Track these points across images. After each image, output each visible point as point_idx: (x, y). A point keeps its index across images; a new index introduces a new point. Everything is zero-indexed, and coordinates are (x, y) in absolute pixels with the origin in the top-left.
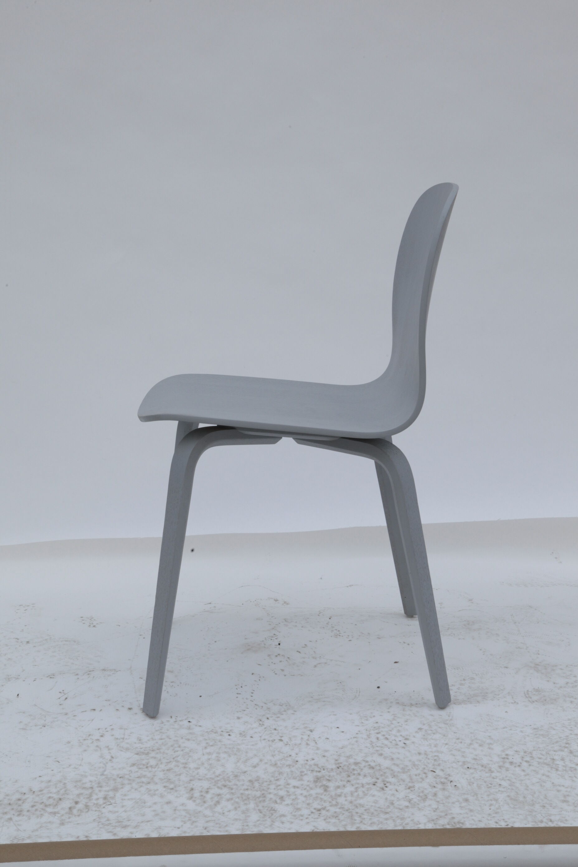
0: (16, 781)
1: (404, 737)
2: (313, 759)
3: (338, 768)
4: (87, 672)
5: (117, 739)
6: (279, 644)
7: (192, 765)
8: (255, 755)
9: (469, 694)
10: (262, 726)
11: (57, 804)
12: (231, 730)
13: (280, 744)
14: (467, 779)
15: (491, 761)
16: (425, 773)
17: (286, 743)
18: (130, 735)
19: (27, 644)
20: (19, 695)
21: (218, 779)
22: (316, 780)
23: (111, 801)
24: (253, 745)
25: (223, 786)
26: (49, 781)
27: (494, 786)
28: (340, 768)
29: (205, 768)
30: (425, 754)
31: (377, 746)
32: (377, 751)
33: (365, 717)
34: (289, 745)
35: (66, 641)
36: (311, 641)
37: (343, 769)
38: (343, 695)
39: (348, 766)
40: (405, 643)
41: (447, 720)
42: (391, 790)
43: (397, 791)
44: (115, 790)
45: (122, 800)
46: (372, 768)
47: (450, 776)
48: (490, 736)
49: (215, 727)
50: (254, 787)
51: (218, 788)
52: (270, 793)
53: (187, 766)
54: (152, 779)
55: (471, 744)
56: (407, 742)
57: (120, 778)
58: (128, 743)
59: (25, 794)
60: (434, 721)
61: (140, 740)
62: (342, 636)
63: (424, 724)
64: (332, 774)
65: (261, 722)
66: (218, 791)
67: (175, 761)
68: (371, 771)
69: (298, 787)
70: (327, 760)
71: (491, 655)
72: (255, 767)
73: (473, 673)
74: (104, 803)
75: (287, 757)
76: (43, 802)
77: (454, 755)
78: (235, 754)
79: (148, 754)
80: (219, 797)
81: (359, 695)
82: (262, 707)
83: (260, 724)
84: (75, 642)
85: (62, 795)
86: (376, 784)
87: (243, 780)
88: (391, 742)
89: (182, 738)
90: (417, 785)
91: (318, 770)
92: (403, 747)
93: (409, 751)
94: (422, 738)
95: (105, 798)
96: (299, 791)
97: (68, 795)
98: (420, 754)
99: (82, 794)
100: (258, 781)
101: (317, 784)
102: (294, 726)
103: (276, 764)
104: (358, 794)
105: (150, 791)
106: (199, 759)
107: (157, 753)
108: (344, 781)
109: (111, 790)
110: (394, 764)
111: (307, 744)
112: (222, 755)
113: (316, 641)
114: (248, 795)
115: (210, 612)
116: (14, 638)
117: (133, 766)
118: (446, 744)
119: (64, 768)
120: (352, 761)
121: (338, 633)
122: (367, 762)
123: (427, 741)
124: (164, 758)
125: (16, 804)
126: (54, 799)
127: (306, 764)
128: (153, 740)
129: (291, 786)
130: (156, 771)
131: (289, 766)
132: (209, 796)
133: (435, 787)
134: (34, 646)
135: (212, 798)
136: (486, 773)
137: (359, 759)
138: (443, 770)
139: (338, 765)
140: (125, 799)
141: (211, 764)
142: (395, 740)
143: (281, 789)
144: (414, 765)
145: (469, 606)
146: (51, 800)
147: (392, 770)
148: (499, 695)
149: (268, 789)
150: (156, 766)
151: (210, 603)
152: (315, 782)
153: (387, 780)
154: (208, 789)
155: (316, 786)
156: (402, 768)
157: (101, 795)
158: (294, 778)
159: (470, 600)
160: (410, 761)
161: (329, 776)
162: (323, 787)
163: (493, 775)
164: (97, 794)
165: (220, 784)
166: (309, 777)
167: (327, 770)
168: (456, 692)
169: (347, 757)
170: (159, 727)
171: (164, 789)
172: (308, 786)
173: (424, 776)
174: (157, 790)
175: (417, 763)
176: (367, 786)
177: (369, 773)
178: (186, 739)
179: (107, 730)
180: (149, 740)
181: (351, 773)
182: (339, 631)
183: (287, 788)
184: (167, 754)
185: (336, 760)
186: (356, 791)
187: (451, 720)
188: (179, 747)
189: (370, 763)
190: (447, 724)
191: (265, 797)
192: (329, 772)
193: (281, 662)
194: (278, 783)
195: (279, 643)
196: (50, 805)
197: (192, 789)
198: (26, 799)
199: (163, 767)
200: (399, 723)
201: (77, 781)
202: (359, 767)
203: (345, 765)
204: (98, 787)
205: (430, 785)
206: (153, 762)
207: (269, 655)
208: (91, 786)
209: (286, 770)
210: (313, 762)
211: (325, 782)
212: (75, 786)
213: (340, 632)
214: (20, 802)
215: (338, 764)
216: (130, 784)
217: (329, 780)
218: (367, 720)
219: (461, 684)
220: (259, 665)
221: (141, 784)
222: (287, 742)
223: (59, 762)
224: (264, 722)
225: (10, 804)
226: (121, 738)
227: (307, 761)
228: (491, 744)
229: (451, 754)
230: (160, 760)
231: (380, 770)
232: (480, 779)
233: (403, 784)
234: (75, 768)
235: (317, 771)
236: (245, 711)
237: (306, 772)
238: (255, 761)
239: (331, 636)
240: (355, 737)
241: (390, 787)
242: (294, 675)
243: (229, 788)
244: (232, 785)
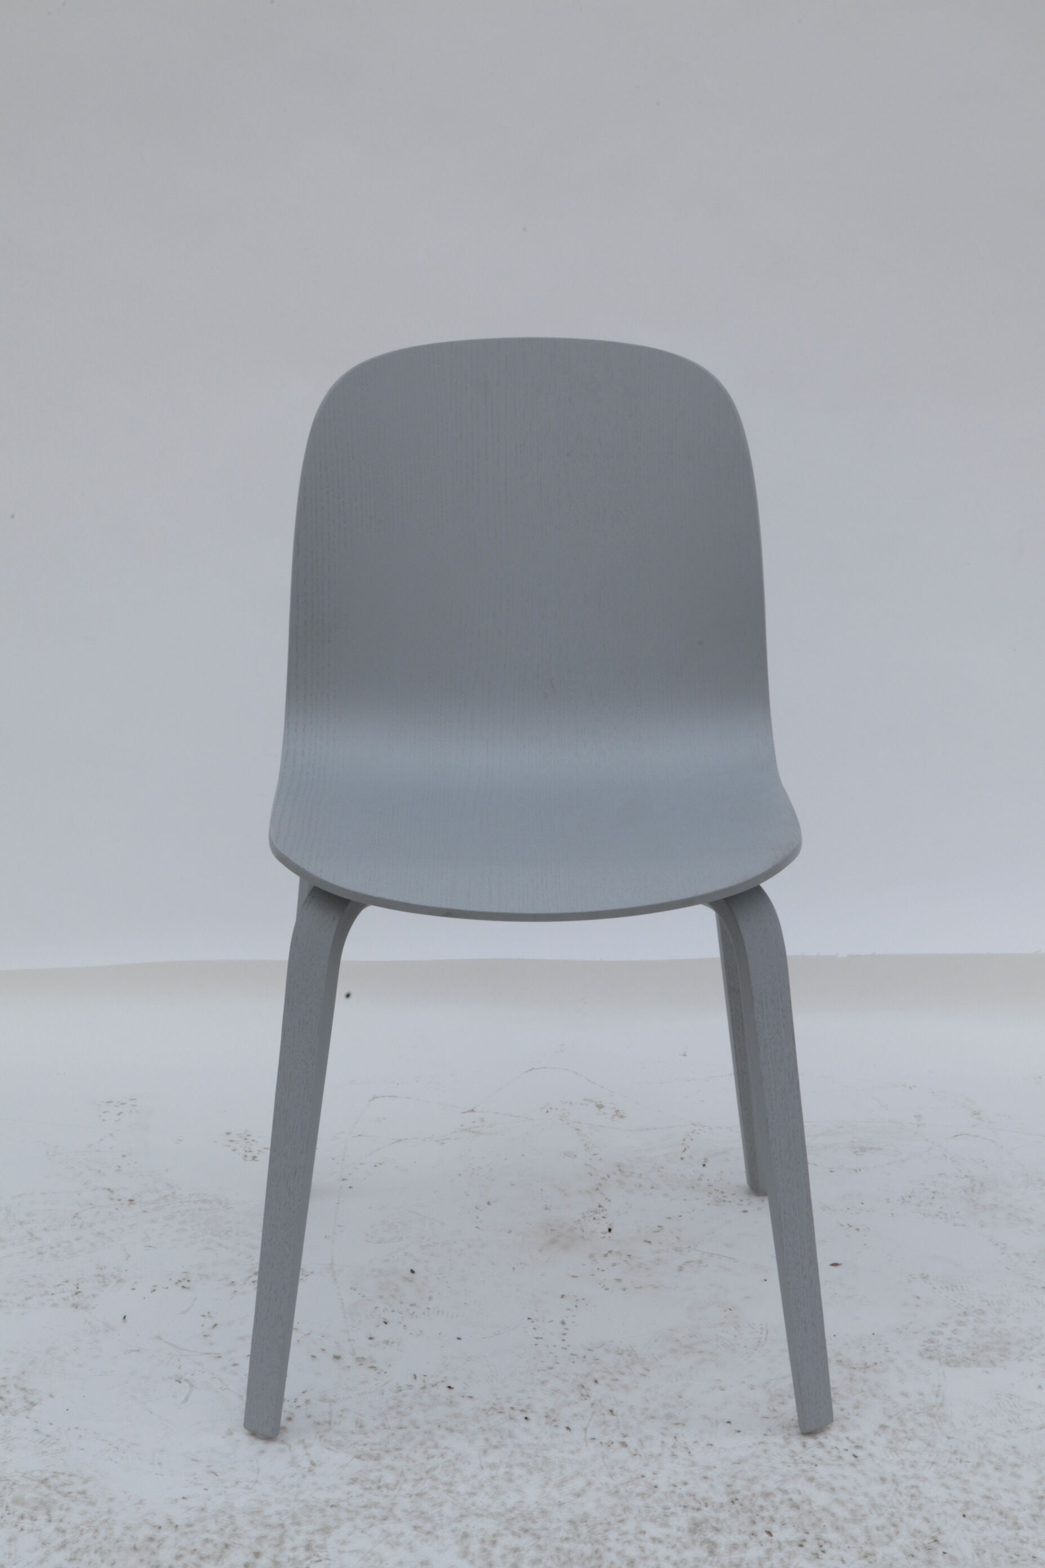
0: (141, 1502)
1: (853, 1442)
2: (685, 1484)
3: (733, 1502)
4: (250, 1277)
5: (318, 1424)
6: (610, 1230)
7: (462, 1488)
8: (578, 1473)
9: (975, 1343)
10: (586, 1399)
11: (221, 1556)
12: (528, 1406)
13: (623, 1454)
14: (973, 1542)
15: (1017, 1502)
16: (894, 1525)
17: (634, 1452)
18: (341, 1416)
19: (129, 1205)
20: (126, 1317)
21: (513, 1515)
22: (692, 1527)
23: (321, 1554)
24: (572, 1452)
25: (522, 1530)
26: (203, 1510)
27: (1024, 1560)
28: (736, 1502)
29: (487, 1494)
30: (894, 1481)
31: (804, 1462)
32: (804, 1471)
33: (780, 1395)
34: (640, 1456)
35: (204, 1201)
36: (670, 1218)
37: (741, 1505)
38: (735, 1336)
39: (751, 1500)
40: (851, 1226)
41: (934, 1406)
42: (832, 1559)
43: (843, 1561)
44: (325, 1530)
45: (341, 1552)
46: (796, 1507)
47: (940, 1533)
48: (1014, 1447)
49: (498, 1399)
50: (579, 1536)
51: (514, 1533)
52: (609, 1550)
53: (453, 1488)
54: (391, 1510)
55: (979, 1465)
56: (859, 1453)
57: (332, 1506)
58: (338, 1433)
59: (160, 1528)
60: (909, 1410)
61: (361, 1426)
62: (730, 1202)
63: (890, 1417)
64: (723, 1515)
65: (583, 1391)
66: (515, 1542)
67: (431, 1478)
68: (793, 1513)
69: (660, 1542)
70: (712, 1486)
71: (1017, 1255)
72: (578, 1495)
73: (982, 1300)
74: (308, 1558)
75: (637, 1478)
76: (195, 1550)
77: (948, 1488)
78: (541, 1469)
79: (377, 1458)
80: (516, 1555)
81: (766, 1339)
82: (585, 1357)
83: (582, 1395)
84: (220, 1203)
85: (229, 1538)
86: (804, 1544)
87: (559, 1521)
88: (829, 1452)
89: (439, 1426)
90: (880, 1551)
91: (697, 1505)
92: (853, 1465)
93: (864, 1474)
94: (887, 1447)
95: (308, 1548)
96: (662, 1551)
97: (239, 1537)
98: (883, 1480)
99: (265, 1537)
100: (586, 1521)
101: (695, 1537)
102: (646, 1409)
103: (617, 1492)
104: (772, 1564)
105: (389, 1535)
106: (475, 1476)
107: (396, 1458)
108: (744, 1532)
109: (318, 1531)
110: (837, 1500)
111: (673, 1455)
112: (517, 1471)
113: (680, 1216)
114: (570, 1551)
115: (473, 1132)
116: (104, 1189)
117: (352, 1483)
118: (933, 1463)
119: (226, 1487)
120: (757, 1488)
121: (721, 1196)
122: (785, 1492)
123: (897, 1454)
124: (409, 1470)
125: (147, 1548)
126: (216, 1545)
127: (673, 1492)
128: (385, 1428)
129: (647, 1536)
130: (396, 1496)
131: (642, 1495)
132: (497, 1552)
133: (913, 1556)
134: (144, 1212)
135: (503, 1556)
136: (1008, 1529)
137: (771, 1486)
138: (927, 1520)
139: (732, 1497)
140: (344, 1552)
141: (497, 1487)
142: (836, 1448)
143: (629, 1542)
144: (874, 1506)
145: (974, 1126)
146: (210, 1546)
147: (833, 1515)
148: (1031, 1349)
149: (606, 1539)
150: (396, 1485)
151: (472, 1111)
152: (692, 1531)
153: (825, 1536)
154: (494, 1535)
155: (694, 1542)
156: (852, 1510)
157: (300, 1540)
158: (653, 1520)
159: (976, 1113)
160: (866, 1495)
161: (717, 1520)
162: (707, 1545)
163: (1022, 1534)
164: (292, 1539)
165: (516, 1526)
166: (681, 1521)
167: (713, 1506)
168: (949, 1339)
169: (749, 1480)
170: (395, 1400)
171: (415, 1533)
172: (679, 1539)
173: (892, 1530)
174: (402, 1534)
175: (878, 1501)
176: (788, 1548)
177: (790, 1518)
178: (447, 1429)
179: (297, 1404)
180: (377, 1428)
181: (758, 1515)
182: (722, 1192)
183: (641, 1540)
184: (414, 1461)
185: (728, 1486)
186: (768, 1559)
187: (942, 1405)
188: (436, 1446)
189: (791, 1496)
190: (934, 1416)
191: (600, 1558)
192: (716, 1511)
193: (614, 1265)
194: (624, 1528)
195: (610, 1228)
196: (209, 1557)
197: (466, 1535)
198: (163, 1540)
199: (408, 1488)
200: (842, 1410)
201: (253, 1513)
202: (772, 1502)
203: (745, 1497)
204: (293, 1524)
205: (904, 1552)
206: (389, 1478)
207: (591, 1256)
208: (281, 1522)
209: (638, 1502)
210: (684, 1489)
211: (710, 1535)
212: (252, 1522)
213: (724, 1195)
214: (153, 1545)
215: (733, 1493)
216: (351, 1519)
217: (717, 1530)
218: (783, 1403)
219: (960, 1323)
220: (574, 1276)
221: (371, 1520)
222: (636, 1450)
223: (216, 1475)
224: (589, 1390)
225: (135, 1548)
226: (326, 1422)
227: (675, 1486)
228: (1016, 1465)
229: (943, 1485)
230: (402, 1474)
231: (810, 1512)
232: (997, 1542)
233: (854, 1547)
234: (247, 1488)
235: (693, 1509)
236: (552, 1368)
237: (673, 1510)
238: (579, 1484)
239: (709, 1204)
240: (762, 1443)
241: (831, 1552)
242: (641, 1287)
243: (534, 1535)
244: (538, 1529)
